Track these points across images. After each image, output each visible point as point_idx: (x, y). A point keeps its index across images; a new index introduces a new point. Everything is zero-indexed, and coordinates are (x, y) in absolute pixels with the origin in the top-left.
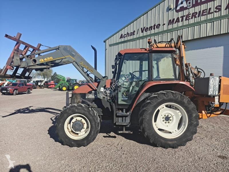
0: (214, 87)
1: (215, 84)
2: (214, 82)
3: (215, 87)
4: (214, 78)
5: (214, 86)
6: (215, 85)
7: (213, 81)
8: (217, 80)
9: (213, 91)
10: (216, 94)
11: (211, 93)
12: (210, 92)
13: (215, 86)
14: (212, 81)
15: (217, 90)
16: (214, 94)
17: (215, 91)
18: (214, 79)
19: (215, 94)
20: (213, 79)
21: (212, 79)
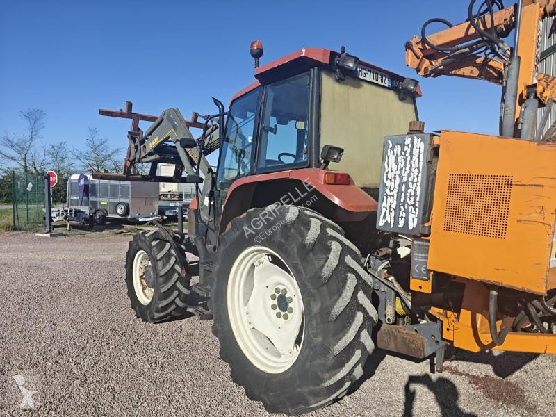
0: (400, 191)
1: (405, 174)
2: (401, 166)
3: (407, 188)
4: (403, 145)
5: (400, 186)
6: (405, 180)
7: (397, 162)
8: (415, 152)
9: (397, 210)
10: (410, 228)
11: (388, 218)
12: (385, 216)
13: (407, 183)
14: (392, 160)
15: (414, 205)
16: (401, 225)
17: (407, 211)
18: (403, 150)
19: (406, 224)
20: (398, 149)
21: (392, 149)
